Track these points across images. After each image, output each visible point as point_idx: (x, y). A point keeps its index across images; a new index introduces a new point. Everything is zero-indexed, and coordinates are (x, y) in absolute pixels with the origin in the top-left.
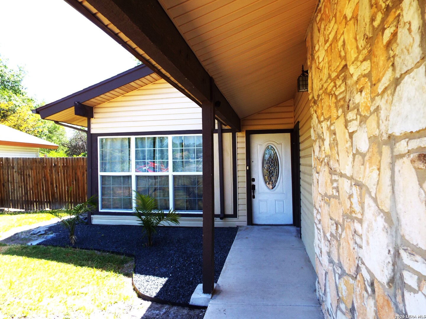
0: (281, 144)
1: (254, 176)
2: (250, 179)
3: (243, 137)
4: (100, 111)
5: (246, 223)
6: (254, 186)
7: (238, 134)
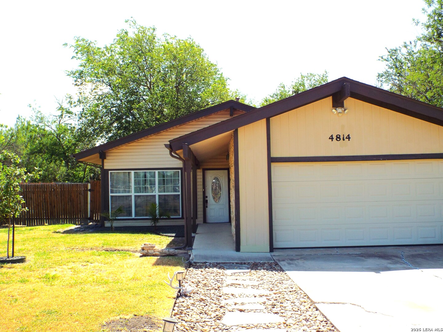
0: (222, 176)
1: (207, 195)
2: (205, 197)
3: (201, 172)
4: (110, 155)
5: (203, 222)
6: (207, 201)
7: (198, 170)
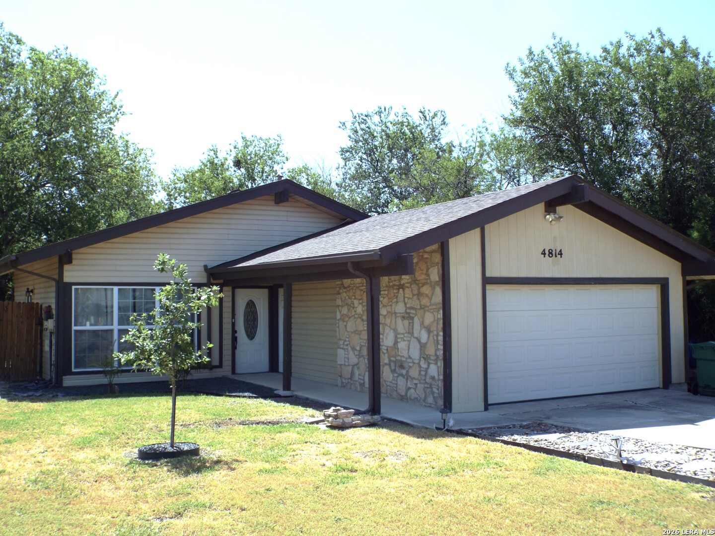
0: (260, 299)
1: (237, 328)
2: (234, 331)
3: (230, 291)
5: (231, 372)
6: (236, 337)
7: (229, 288)
